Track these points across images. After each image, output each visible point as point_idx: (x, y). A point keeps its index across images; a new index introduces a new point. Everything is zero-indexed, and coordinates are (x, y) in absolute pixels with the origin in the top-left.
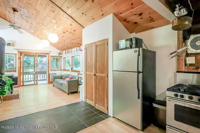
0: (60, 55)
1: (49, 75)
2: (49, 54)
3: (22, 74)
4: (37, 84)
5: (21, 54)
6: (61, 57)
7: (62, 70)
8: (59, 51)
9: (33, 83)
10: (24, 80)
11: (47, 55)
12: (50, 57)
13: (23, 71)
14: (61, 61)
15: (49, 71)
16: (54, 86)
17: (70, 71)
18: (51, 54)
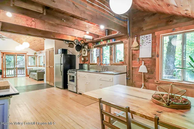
0: (36, 55)
1: (27, 70)
2: (26, 53)
3: (4, 69)
4: (17, 77)
5: (3, 54)
6: (37, 56)
7: (38, 66)
8: (35, 52)
9: (14, 76)
10: (6, 75)
11: (25, 55)
12: (27, 56)
13: (5, 67)
14: (37, 59)
15: (26, 67)
16: (30, 77)
17: (43, 66)
18: (28, 54)
